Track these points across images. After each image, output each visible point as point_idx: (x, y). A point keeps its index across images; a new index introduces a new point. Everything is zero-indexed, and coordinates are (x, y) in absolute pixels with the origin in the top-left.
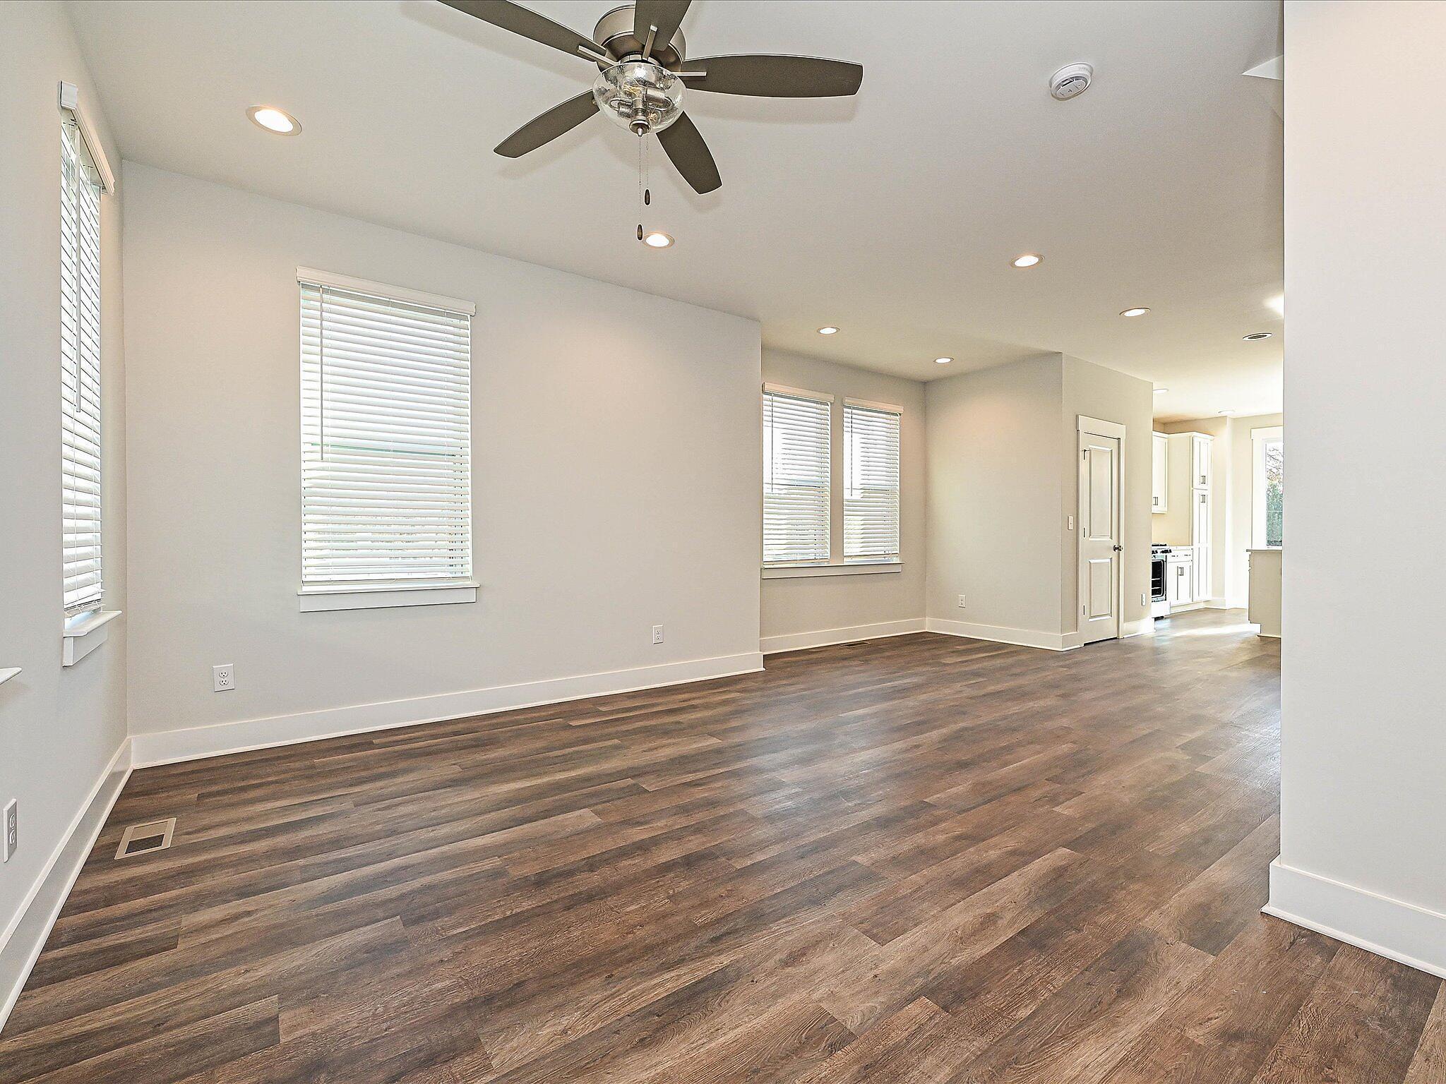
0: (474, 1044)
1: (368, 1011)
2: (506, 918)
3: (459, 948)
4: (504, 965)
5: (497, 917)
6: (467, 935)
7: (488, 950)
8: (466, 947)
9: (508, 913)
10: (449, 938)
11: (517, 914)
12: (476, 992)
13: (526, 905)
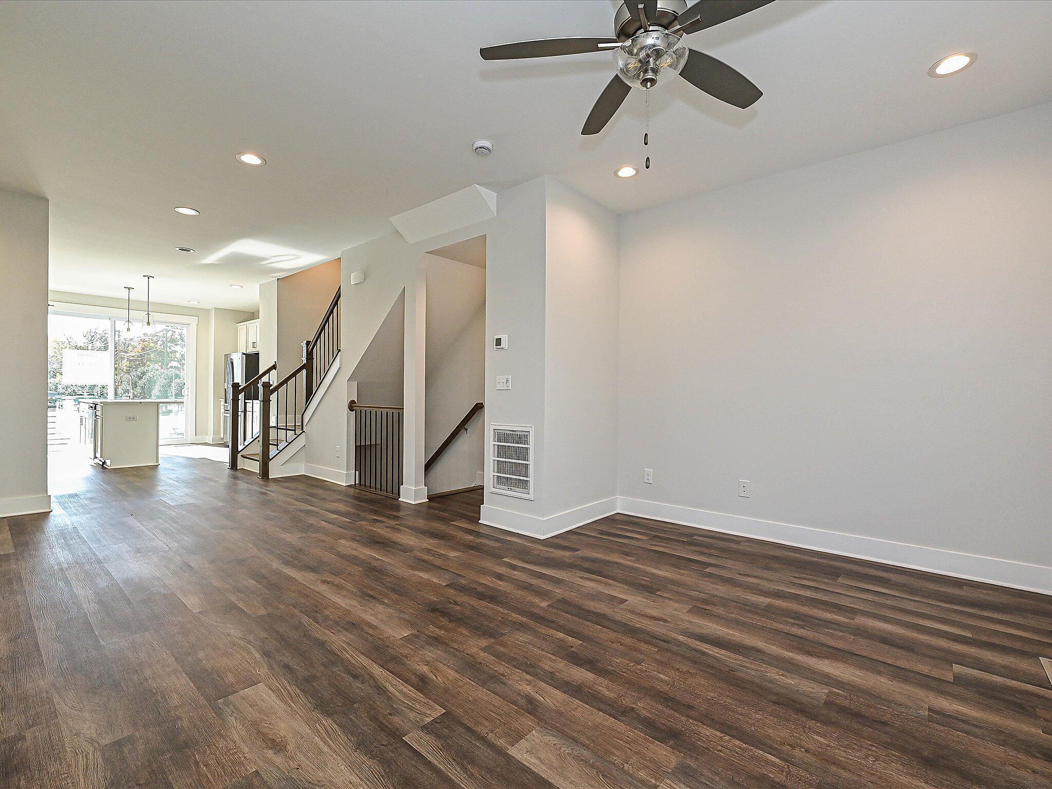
0: (829, 704)
1: (880, 766)
2: (733, 737)
3: (786, 748)
4: (772, 716)
5: (737, 742)
6: (771, 750)
7: (770, 731)
8: (781, 744)
9: (727, 738)
10: (786, 760)
11: (722, 732)
12: (804, 719)
13: (707, 731)
